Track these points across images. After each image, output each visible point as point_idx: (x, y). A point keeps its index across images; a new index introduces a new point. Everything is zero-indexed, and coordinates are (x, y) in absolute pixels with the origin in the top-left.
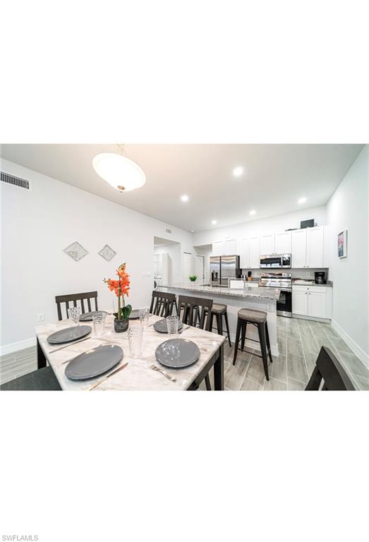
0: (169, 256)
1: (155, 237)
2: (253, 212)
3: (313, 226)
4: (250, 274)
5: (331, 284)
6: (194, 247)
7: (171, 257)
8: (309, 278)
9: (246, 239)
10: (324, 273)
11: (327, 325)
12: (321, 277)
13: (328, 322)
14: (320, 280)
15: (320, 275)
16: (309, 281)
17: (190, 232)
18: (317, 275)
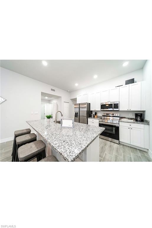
0: (57, 104)
1: (41, 92)
2: (95, 77)
3: (134, 83)
4: (96, 114)
5: (148, 123)
6: (71, 99)
7: (58, 104)
8: (131, 118)
9: (93, 94)
10: (141, 114)
11: (145, 153)
12: (140, 117)
13: (146, 151)
14: (139, 119)
15: (139, 116)
16: (131, 119)
17: (68, 91)
18: (137, 115)
